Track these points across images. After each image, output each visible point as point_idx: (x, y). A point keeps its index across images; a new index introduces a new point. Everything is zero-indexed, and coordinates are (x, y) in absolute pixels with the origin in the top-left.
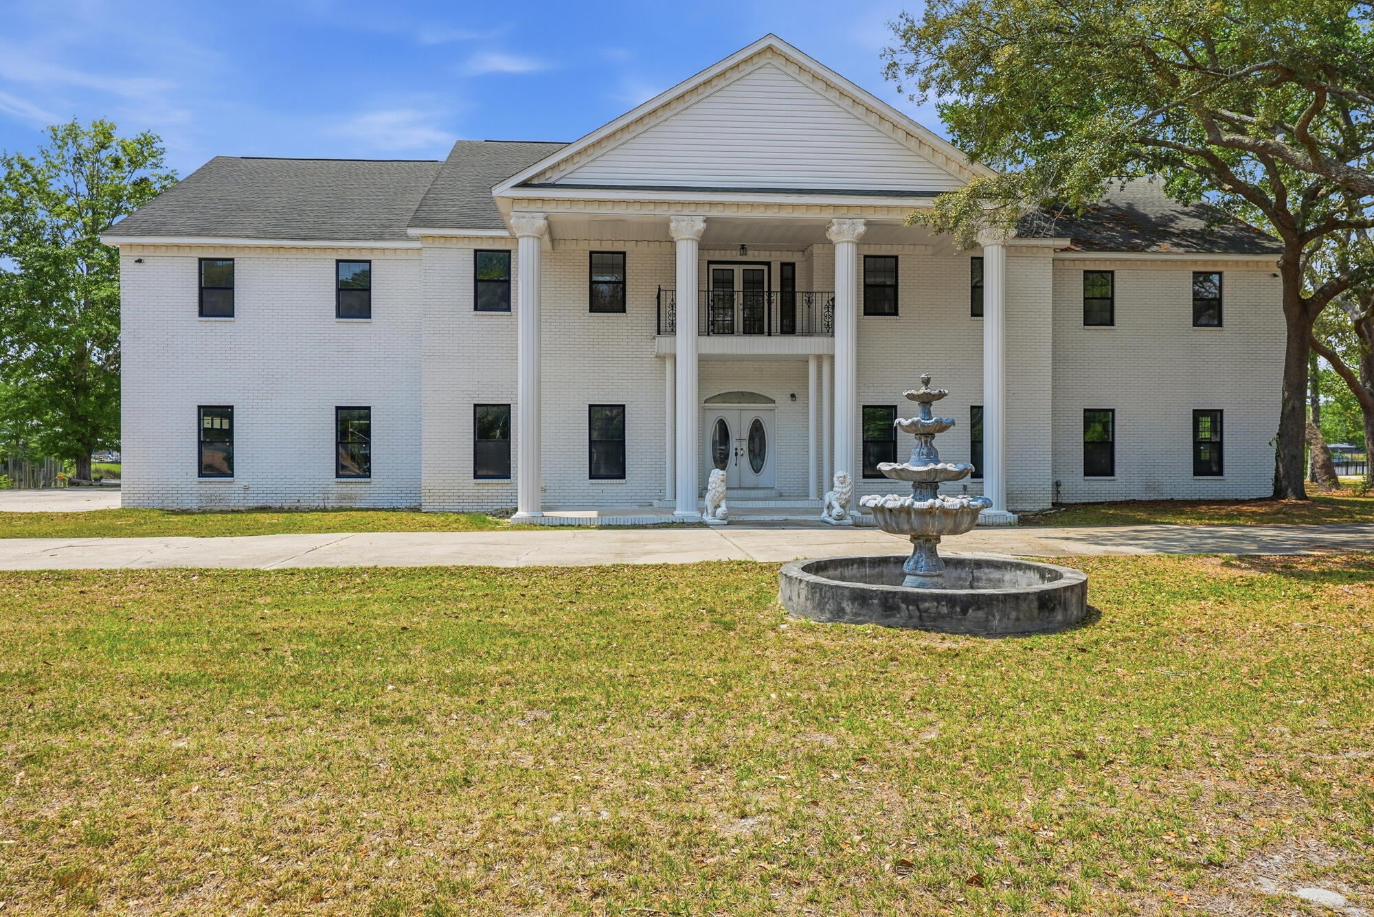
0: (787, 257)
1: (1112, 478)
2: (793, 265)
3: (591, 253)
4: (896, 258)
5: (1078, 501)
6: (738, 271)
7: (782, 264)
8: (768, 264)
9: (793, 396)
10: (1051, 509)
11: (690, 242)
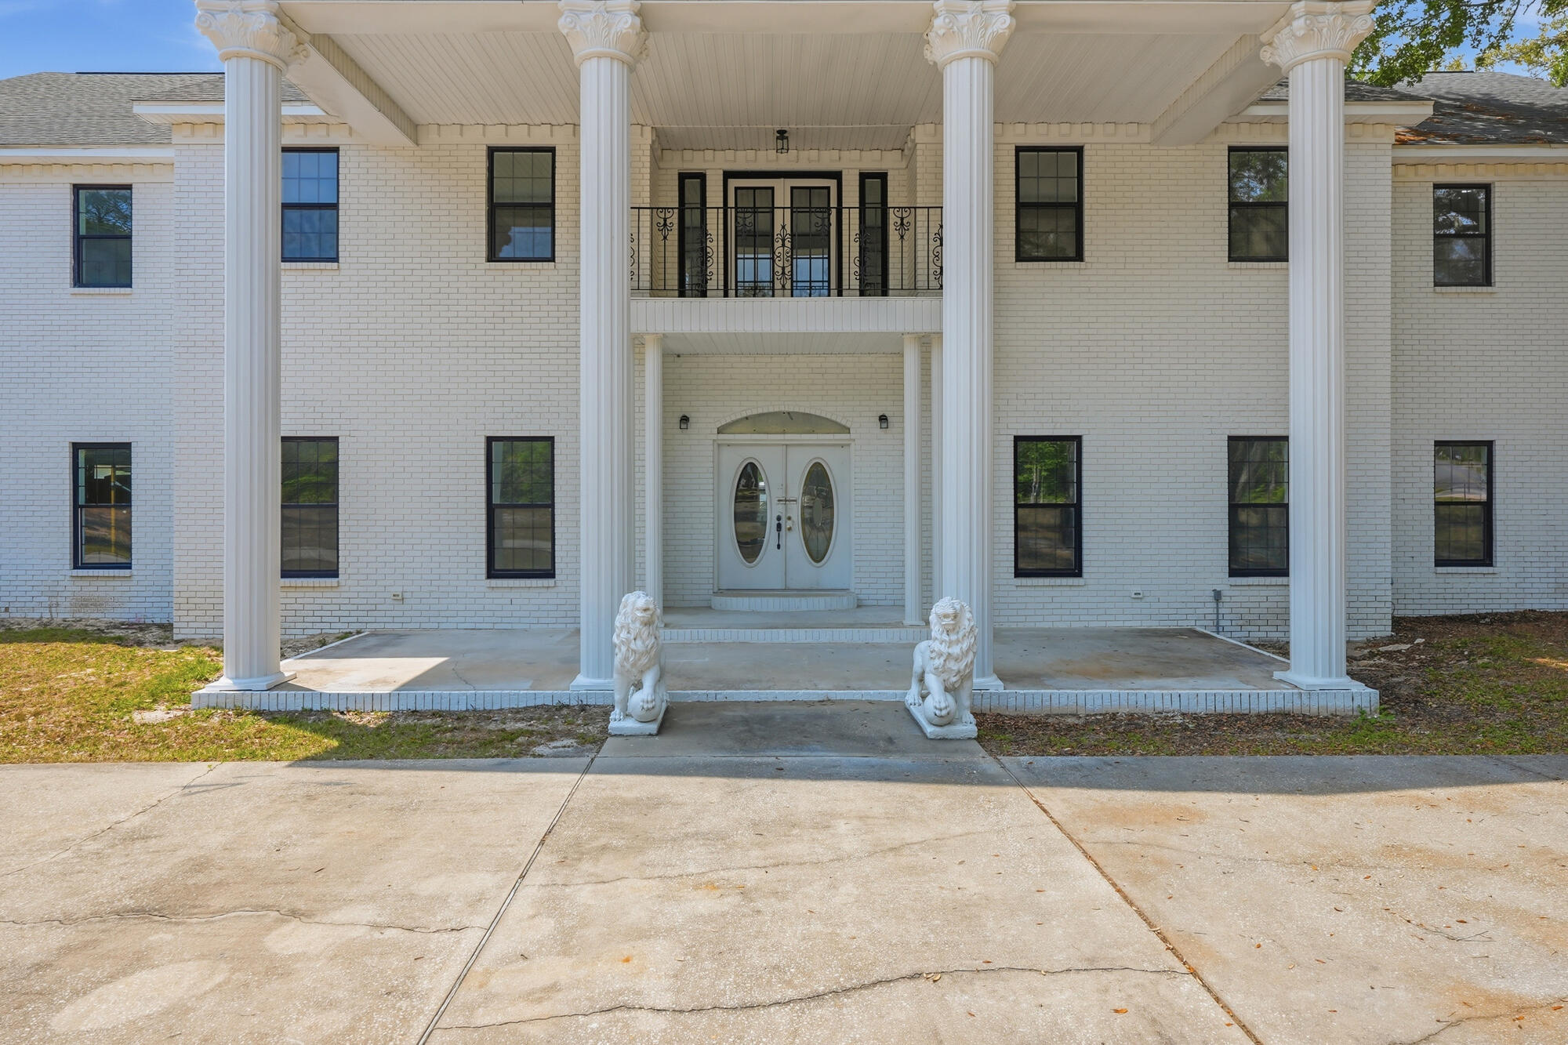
0: (872, 162)
1: (1490, 570)
2: (883, 177)
3: (492, 151)
4: (1079, 150)
5: (1424, 613)
6: (782, 190)
7: (864, 176)
8: (837, 176)
9: (883, 419)
10: (1391, 640)
11: (605, 63)
